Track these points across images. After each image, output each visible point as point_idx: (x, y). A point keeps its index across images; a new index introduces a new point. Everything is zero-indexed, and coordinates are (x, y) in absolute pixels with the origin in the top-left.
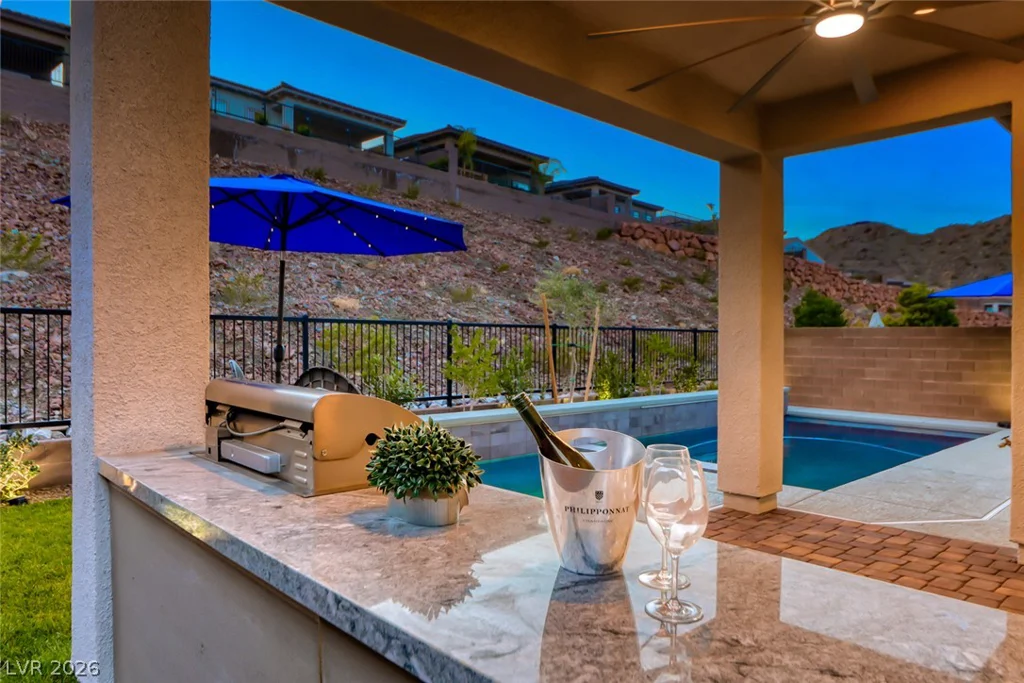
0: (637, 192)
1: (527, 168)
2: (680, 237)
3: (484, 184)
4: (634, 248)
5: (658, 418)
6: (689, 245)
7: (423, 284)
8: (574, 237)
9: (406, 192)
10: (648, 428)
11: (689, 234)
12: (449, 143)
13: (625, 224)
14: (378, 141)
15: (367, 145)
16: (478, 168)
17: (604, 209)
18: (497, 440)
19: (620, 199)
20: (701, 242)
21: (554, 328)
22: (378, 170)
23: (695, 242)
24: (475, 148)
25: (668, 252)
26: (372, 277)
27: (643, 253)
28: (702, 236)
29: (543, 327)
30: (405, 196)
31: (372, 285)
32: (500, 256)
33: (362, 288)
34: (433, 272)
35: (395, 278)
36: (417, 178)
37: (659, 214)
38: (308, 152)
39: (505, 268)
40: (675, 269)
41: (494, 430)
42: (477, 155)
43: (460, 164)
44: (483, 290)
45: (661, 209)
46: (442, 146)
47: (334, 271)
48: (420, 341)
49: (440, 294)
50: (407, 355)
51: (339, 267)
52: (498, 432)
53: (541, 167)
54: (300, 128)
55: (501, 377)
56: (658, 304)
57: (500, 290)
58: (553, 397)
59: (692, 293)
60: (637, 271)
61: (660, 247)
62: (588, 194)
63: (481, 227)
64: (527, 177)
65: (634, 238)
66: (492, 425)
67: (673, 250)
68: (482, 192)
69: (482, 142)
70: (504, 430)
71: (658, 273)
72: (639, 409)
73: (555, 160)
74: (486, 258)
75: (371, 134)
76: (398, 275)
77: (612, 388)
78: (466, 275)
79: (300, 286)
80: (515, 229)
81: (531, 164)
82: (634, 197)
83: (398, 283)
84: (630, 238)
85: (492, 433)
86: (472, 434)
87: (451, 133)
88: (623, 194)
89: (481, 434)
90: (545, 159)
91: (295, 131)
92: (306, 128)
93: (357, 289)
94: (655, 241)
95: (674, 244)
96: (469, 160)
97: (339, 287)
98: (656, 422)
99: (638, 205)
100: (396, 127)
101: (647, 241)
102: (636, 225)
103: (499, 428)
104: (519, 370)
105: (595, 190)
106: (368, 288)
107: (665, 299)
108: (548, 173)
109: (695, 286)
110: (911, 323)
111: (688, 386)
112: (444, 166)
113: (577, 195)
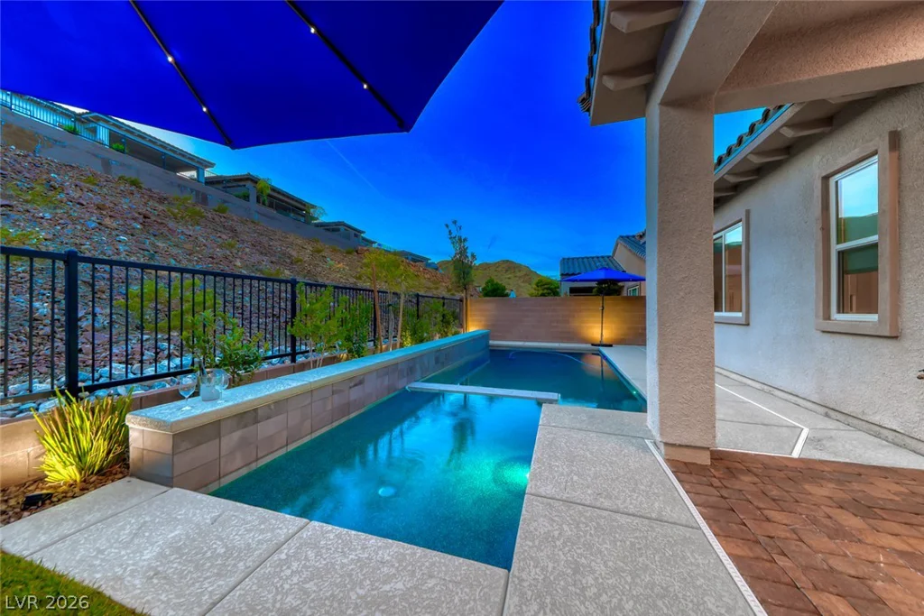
1: (302, 210)
3: (274, 212)
7: (238, 264)
8: (334, 251)
9: (216, 208)
12: (249, 184)
13: (359, 247)
14: (193, 174)
16: (271, 206)
17: (349, 239)
18: (355, 394)
19: (356, 236)
22: (192, 190)
24: (269, 191)
26: (190, 255)
30: (215, 210)
32: (294, 253)
35: (213, 258)
36: (225, 202)
38: (123, 165)
39: (299, 260)
41: (352, 384)
42: (269, 196)
43: (258, 201)
44: (287, 272)
45: (375, 243)
46: (244, 186)
52: (356, 385)
53: (312, 210)
54: (114, 146)
62: (338, 230)
64: (303, 215)
66: (351, 379)
68: (273, 218)
69: (274, 189)
70: (361, 383)
73: (321, 208)
74: (284, 254)
75: (188, 167)
76: (215, 256)
78: (272, 262)
80: (300, 242)
81: (305, 208)
82: (362, 235)
83: (215, 261)
85: (350, 388)
86: (333, 393)
88: (357, 232)
89: (341, 391)
90: (313, 207)
91: (111, 147)
92: (121, 147)
96: (264, 199)
99: (364, 239)
100: (207, 167)
102: (365, 248)
103: (357, 381)
105: (343, 228)
108: (315, 215)
110: (543, 295)
111: (446, 333)
112: (246, 198)
113: (334, 230)
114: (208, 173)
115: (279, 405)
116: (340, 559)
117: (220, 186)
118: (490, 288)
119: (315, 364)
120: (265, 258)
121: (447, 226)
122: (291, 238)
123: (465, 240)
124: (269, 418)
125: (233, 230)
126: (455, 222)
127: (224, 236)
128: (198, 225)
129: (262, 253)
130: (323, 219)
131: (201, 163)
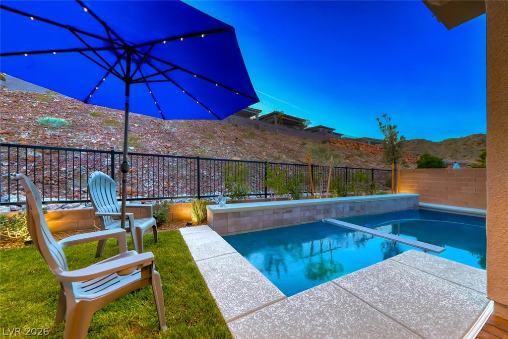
0: (335, 130)
1: (299, 123)
2: (350, 143)
3: (286, 127)
4: (335, 146)
5: (363, 207)
6: (353, 145)
7: (264, 154)
10: (358, 211)
11: (353, 142)
12: (275, 116)
13: (331, 139)
14: (254, 117)
15: (252, 118)
16: (284, 124)
17: (324, 134)
18: (286, 216)
19: (329, 132)
20: (358, 144)
21: (312, 166)
22: (254, 124)
23: (356, 144)
24: (283, 117)
25: (346, 147)
27: (338, 147)
28: (358, 142)
29: (308, 166)
30: (261, 131)
31: (247, 154)
32: (290, 147)
33: (243, 155)
34: (268, 151)
36: (266, 126)
37: (342, 137)
38: (233, 119)
39: (292, 150)
40: (349, 152)
41: (285, 211)
42: (283, 119)
43: (278, 123)
44: (284, 157)
45: (343, 135)
46: (273, 117)
47: (235, 150)
48: (261, 172)
49: (270, 158)
50: (256, 177)
51: (237, 149)
52: (287, 212)
53: (303, 123)
55: (289, 186)
56: (346, 163)
57: (290, 157)
58: (312, 195)
59: (357, 159)
60: (336, 152)
61: (343, 146)
62: (318, 131)
63: (284, 139)
64: (299, 126)
65: (334, 143)
66: (284, 209)
67: (347, 147)
68: (285, 130)
69: (285, 116)
70: (290, 211)
71: (344, 153)
72: (354, 202)
73: (308, 120)
74: (286, 148)
75: (253, 115)
77: (339, 192)
78: (279, 152)
79: (222, 154)
80: (296, 140)
81: (300, 122)
82: (333, 131)
84: (333, 144)
85: (284, 213)
86: (274, 213)
87: (275, 113)
88: (330, 130)
89: (278, 213)
90: (304, 120)
93: (241, 155)
94: (341, 144)
95: (348, 145)
96: (281, 121)
97: (235, 154)
98: (362, 209)
99: (335, 133)
100: (259, 113)
101: (339, 144)
102: (335, 139)
103: (287, 210)
104: (297, 184)
105: (321, 129)
106: (245, 155)
107: (348, 161)
108: (305, 125)
109: (357, 157)
111: (372, 192)
112: (273, 123)
113: (315, 131)
114: (260, 115)
115: (249, 212)
116: (236, 264)
117: (264, 120)
118: (424, 161)
119: (273, 200)
120: (276, 151)
121: (378, 119)
122: (292, 139)
123: (395, 127)
124: (244, 217)
125: (266, 139)
126: (385, 116)
127: (261, 142)
128: (253, 138)
129: (275, 148)
130: (310, 126)
131: (257, 112)
